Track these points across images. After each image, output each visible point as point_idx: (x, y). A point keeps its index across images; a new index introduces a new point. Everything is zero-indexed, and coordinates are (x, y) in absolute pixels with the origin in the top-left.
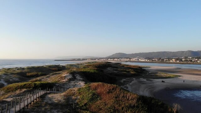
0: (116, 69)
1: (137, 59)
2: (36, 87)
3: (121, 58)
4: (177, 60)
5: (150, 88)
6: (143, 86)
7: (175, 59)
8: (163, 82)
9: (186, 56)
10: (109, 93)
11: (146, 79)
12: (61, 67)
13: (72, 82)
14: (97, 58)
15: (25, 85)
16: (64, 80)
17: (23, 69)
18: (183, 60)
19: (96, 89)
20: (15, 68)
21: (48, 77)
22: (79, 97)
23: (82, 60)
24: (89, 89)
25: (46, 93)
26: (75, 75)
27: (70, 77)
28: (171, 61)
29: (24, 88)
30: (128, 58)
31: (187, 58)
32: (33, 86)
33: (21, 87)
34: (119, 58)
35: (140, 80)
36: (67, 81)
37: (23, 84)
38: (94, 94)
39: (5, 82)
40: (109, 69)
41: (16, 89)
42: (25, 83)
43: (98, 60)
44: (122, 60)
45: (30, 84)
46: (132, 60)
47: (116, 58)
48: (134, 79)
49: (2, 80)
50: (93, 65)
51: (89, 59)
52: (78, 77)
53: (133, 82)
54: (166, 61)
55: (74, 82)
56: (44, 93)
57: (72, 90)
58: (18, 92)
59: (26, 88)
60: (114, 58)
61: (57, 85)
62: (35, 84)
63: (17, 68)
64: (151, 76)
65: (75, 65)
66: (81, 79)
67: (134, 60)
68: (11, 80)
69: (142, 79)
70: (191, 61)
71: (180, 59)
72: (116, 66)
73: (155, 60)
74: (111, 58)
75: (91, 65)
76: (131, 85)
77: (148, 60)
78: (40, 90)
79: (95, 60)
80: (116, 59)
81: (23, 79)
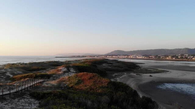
0: (111, 65)
1: (135, 56)
2: (36, 77)
3: (119, 55)
4: (173, 57)
5: (137, 81)
6: (131, 79)
7: (172, 56)
8: (151, 76)
9: (183, 53)
10: (90, 79)
11: (136, 74)
12: (60, 62)
13: (66, 74)
14: (96, 55)
15: (28, 75)
16: (60, 73)
17: (26, 64)
18: (179, 57)
19: (81, 77)
20: (18, 64)
21: (48, 71)
22: (68, 82)
23: (82, 57)
24: (77, 77)
25: (44, 81)
26: (70, 69)
27: (65, 70)
28: (167, 58)
29: (27, 78)
30: (126, 55)
31: (183, 56)
32: (35, 76)
33: (25, 77)
34: (117, 56)
35: (130, 75)
36: (62, 73)
37: (26, 75)
38: (79, 80)
39: (11, 74)
40: (104, 65)
41: (21, 78)
42: (28, 74)
43: (97, 57)
44: (120, 57)
45: (32, 75)
46: (129, 57)
47: (114, 55)
48: (126, 73)
49: (8, 72)
50: (90, 61)
51: (89, 56)
52: (72, 70)
53: (123, 76)
54: (163, 58)
55: (68, 73)
56: (42, 81)
57: (64, 78)
58: (22, 80)
59: (29, 78)
60: (113, 55)
61: (54, 76)
62: (36, 75)
63: (20, 63)
64: (142, 71)
65: (73, 61)
66: (74, 71)
67: (132, 57)
68: (16, 73)
69: (132, 74)
70: (187, 58)
71: (176, 56)
72: (111, 62)
73: (152, 57)
74: (109, 56)
75: (88, 62)
76: (121, 79)
77: (145, 57)
78: (39, 79)
79: (94, 57)
80: (115, 57)
81: (26, 72)
